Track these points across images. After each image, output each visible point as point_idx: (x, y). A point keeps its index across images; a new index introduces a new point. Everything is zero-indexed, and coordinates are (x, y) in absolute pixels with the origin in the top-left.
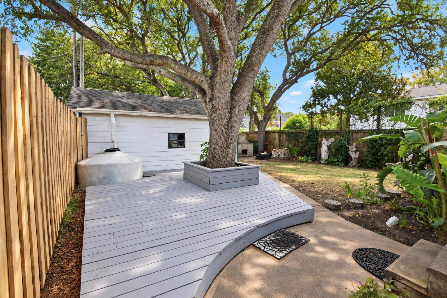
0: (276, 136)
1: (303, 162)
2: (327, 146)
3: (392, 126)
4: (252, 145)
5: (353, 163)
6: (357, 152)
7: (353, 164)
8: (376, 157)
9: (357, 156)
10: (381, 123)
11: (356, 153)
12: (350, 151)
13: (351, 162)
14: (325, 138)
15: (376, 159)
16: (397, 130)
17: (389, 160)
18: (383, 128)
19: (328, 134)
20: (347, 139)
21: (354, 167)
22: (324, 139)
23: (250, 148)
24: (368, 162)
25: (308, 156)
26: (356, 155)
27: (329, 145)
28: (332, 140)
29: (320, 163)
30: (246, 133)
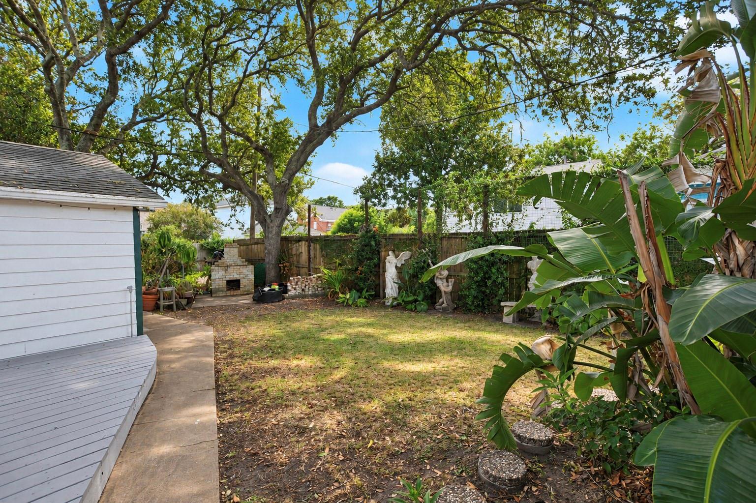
0: (303, 247)
1: (348, 306)
2: (396, 267)
3: (509, 226)
4: (251, 268)
5: (443, 303)
6: (450, 280)
7: (443, 305)
8: (483, 289)
9: (450, 288)
10: (490, 219)
11: (447, 282)
12: (437, 278)
13: (441, 300)
14: (394, 251)
15: (484, 292)
16: (517, 232)
17: (505, 293)
18: (494, 230)
19: (398, 243)
20: (432, 253)
21: (445, 310)
22: (390, 253)
23: (247, 275)
24: (469, 300)
25: (360, 291)
26: (448, 286)
27: (399, 265)
28: (405, 255)
29: (383, 306)
30: (240, 242)
